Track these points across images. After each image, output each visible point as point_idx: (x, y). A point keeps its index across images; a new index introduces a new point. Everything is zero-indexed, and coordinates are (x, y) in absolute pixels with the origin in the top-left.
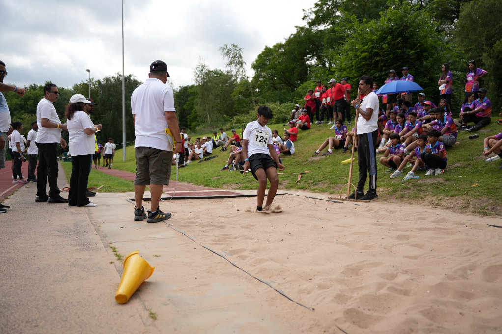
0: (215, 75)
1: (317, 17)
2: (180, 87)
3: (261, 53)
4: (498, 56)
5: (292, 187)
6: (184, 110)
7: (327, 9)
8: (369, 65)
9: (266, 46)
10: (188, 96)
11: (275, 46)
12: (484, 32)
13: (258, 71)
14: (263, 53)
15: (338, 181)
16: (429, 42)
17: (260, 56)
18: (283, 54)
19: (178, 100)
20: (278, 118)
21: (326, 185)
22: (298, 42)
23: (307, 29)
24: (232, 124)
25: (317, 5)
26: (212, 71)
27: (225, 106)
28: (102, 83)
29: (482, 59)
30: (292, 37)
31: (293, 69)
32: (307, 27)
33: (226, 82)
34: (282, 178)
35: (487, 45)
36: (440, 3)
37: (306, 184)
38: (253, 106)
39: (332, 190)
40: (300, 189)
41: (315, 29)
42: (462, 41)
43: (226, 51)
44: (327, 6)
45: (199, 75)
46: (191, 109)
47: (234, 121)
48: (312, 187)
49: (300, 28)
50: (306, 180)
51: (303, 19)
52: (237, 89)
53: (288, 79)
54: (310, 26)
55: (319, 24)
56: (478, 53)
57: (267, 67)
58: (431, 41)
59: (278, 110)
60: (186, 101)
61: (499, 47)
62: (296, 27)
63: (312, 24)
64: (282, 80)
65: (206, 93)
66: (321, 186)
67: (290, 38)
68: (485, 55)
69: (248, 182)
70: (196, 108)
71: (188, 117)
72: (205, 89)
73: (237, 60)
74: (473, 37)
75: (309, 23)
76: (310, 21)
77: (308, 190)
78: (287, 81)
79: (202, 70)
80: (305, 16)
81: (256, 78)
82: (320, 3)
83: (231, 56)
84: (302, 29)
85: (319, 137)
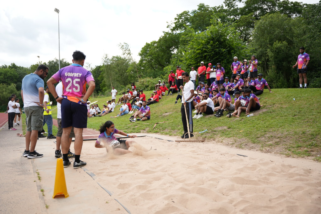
0: (117, 59)
1: (176, 26)
2: (96, 66)
3: (143, 47)
4: (276, 51)
5: (150, 131)
6: (98, 80)
7: (182, 21)
8: (201, 57)
9: (147, 43)
10: (101, 72)
11: (152, 43)
12: (268, 37)
13: (142, 57)
14: (145, 46)
15: (175, 128)
16: (235, 44)
17: (143, 48)
18: (157, 47)
19: (95, 74)
20: (152, 87)
21: (169, 130)
22: (165, 41)
23: (170, 33)
24: (125, 90)
25: (176, 19)
26: (115, 57)
27: (123, 78)
28: (47, 64)
29: (267, 53)
30: (162, 37)
31: (163, 56)
32: (170, 32)
33: (123, 63)
34: (145, 126)
35: (270, 44)
36: (245, 19)
37: (158, 129)
38: (138, 79)
39: (170, 134)
40: (155, 132)
41: (174, 32)
42: (257, 42)
43: (120, 47)
44: (182, 20)
45: (105, 61)
46: (102, 80)
47: (127, 88)
48: (162, 132)
49: (166, 33)
50: (159, 127)
51: (167, 27)
52: (130, 68)
53: (160, 62)
54: (172, 31)
55: (177, 30)
56: (265, 49)
57: (147, 55)
58: (236, 44)
59: (152, 82)
60: (100, 75)
61: (275, 46)
62: (164, 32)
63: (173, 30)
64: (157, 63)
65: (109, 71)
66: (166, 131)
67: (160, 38)
68: (268, 50)
69: (126, 129)
70: (105, 79)
71: (100, 85)
72: (109, 69)
73: (127, 52)
74: (263, 40)
75: (171, 30)
76: (172, 28)
77: (159, 133)
78: (160, 63)
79: (106, 57)
80: (168, 26)
81: (141, 61)
82: (177, 17)
83: (124, 49)
84: (167, 33)
85: (172, 100)
